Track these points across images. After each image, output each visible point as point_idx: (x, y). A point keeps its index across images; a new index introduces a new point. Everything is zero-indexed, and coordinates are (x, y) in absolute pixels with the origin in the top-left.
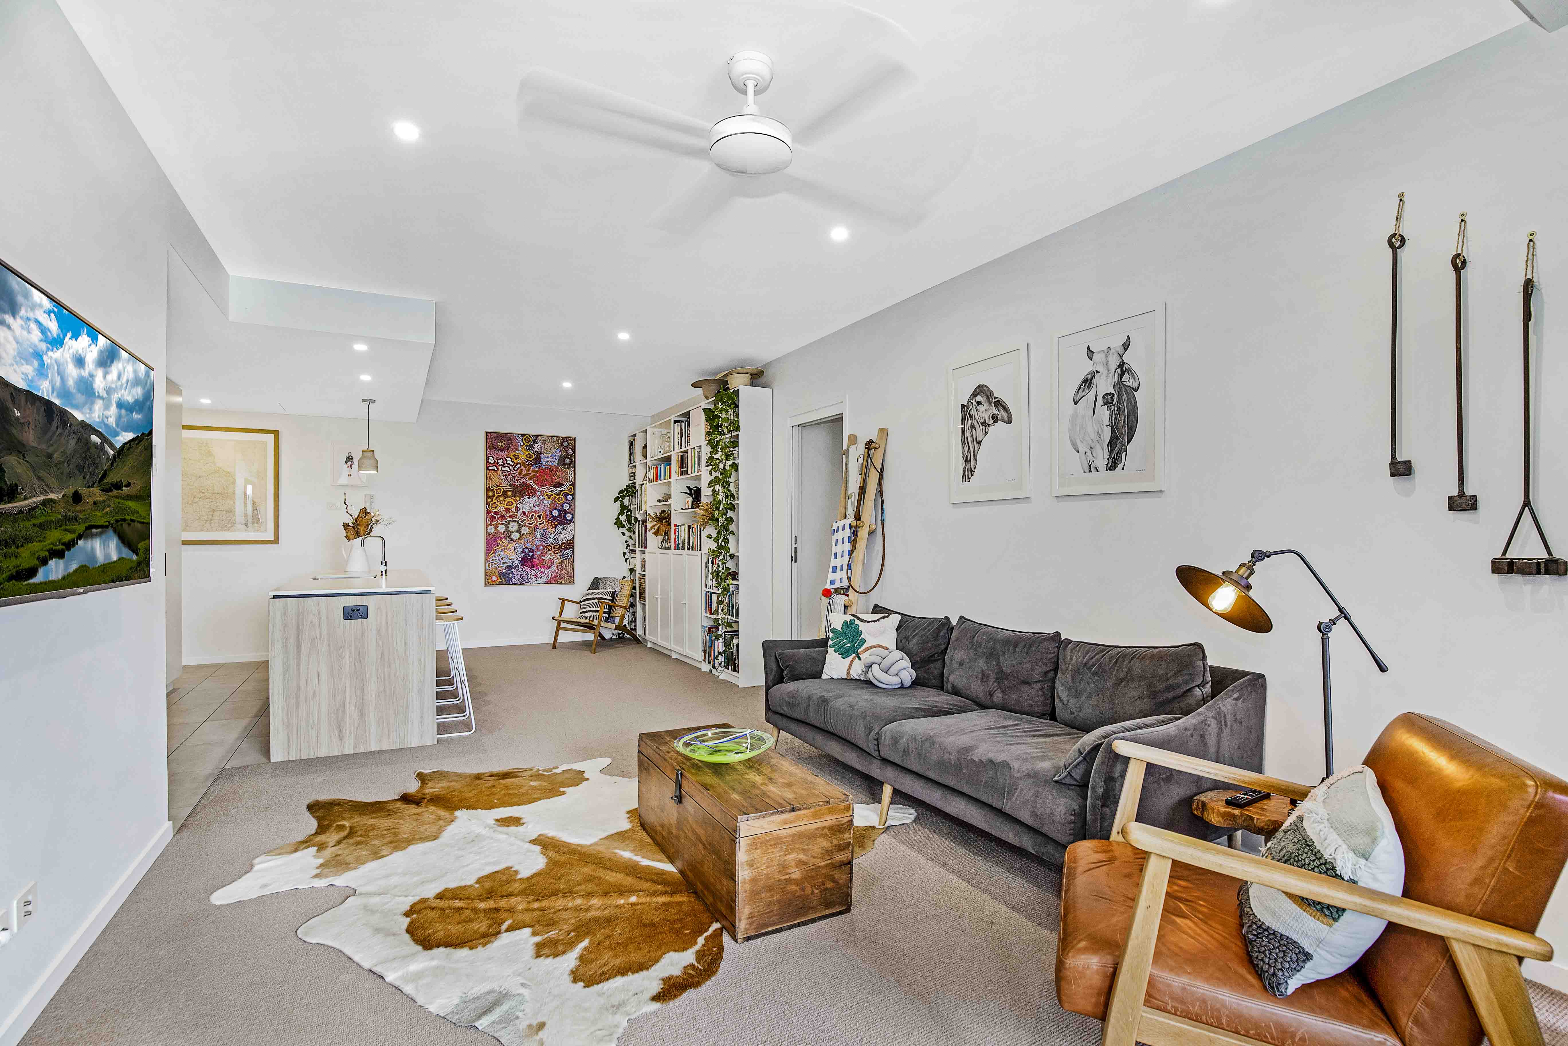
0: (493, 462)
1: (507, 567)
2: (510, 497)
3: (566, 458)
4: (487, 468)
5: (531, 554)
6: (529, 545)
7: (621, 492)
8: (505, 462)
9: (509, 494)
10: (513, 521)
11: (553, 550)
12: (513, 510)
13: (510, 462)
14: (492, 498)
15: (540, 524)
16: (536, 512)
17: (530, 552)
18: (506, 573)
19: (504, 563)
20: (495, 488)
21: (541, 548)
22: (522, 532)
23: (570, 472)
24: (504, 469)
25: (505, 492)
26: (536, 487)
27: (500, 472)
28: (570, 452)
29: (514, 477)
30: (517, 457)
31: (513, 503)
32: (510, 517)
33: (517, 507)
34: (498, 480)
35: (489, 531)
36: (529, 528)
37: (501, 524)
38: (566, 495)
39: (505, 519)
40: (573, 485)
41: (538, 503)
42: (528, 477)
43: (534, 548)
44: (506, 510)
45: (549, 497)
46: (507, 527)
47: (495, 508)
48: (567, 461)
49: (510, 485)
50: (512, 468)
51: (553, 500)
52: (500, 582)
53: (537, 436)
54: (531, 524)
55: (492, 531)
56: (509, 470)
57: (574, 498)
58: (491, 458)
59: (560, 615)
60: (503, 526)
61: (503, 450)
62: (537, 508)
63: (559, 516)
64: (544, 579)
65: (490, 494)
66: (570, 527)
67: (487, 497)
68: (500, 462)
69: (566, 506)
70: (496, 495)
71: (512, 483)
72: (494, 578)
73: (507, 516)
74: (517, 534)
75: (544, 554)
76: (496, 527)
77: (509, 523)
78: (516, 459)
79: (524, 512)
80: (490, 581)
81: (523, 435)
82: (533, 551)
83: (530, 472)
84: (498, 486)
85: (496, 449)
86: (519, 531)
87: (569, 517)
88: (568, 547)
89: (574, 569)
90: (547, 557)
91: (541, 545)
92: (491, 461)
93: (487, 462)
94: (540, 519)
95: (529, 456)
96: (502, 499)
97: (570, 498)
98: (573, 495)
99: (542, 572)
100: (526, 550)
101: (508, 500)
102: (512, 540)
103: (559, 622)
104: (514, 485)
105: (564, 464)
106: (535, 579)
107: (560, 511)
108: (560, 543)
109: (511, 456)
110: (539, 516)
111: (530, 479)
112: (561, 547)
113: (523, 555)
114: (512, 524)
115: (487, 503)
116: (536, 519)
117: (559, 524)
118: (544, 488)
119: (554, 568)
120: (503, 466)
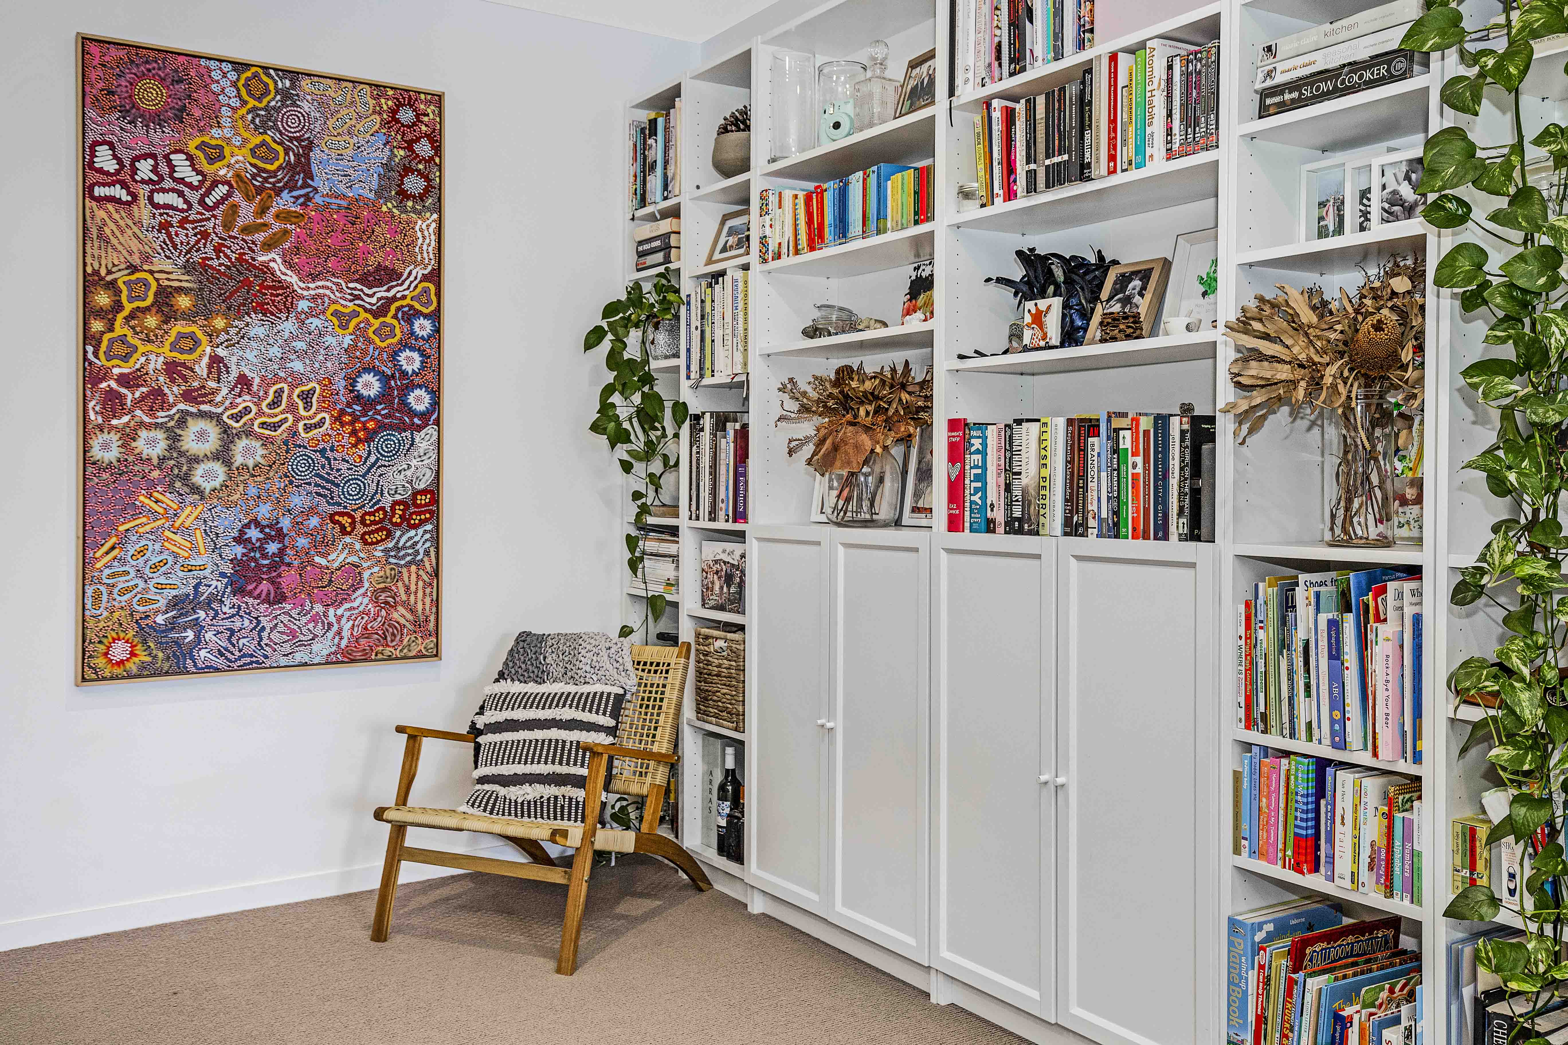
0: (111, 166)
1: (175, 603)
2: (189, 316)
3: (407, 170)
4: (88, 191)
5: (272, 548)
6: (264, 511)
7: (610, 310)
8: (164, 169)
9: (184, 302)
10: (202, 415)
11: (360, 529)
12: (202, 369)
13: (184, 170)
14: (109, 315)
15: (308, 428)
16: (296, 380)
17: (269, 538)
18: (172, 625)
19: (160, 587)
20: (122, 278)
21: (314, 521)
22: (238, 460)
23: (424, 226)
24: (159, 198)
25: (165, 295)
26: (292, 278)
27: (143, 211)
28: (424, 148)
29: (205, 235)
30: (216, 155)
31: (197, 343)
32: (188, 396)
33: (216, 361)
34: (135, 245)
35: (96, 453)
36: (266, 442)
37: (149, 427)
38: (411, 315)
39: (165, 405)
40: (435, 276)
41: (300, 345)
42: (260, 237)
43: (286, 523)
44: (172, 369)
45: (343, 320)
46: (174, 439)
47: (126, 358)
48: (414, 184)
49: (188, 268)
50: (194, 197)
51: (360, 332)
52: (143, 666)
53: (294, 75)
54: (275, 427)
55: (112, 455)
56: (182, 206)
57: (437, 330)
58: (103, 152)
59: (403, 799)
60: (160, 435)
61: (156, 119)
62: (297, 366)
63: (385, 396)
64: (322, 648)
65: (103, 299)
66: (424, 440)
67: (89, 311)
68: (145, 168)
69: (410, 361)
70: (128, 307)
71: (196, 257)
72: (119, 651)
73: (172, 392)
74: (219, 469)
75: (323, 545)
76: (128, 437)
77: (182, 423)
78: (211, 161)
79: (244, 381)
80: (101, 662)
81: (240, 66)
82: (280, 535)
83: (269, 218)
84: (133, 269)
85: (125, 112)
86: (223, 455)
87: (419, 400)
88: (416, 519)
89: (437, 603)
90: (337, 558)
91: (312, 511)
92: (105, 160)
93: (89, 165)
94: (308, 406)
95: (261, 151)
96: (151, 321)
97: (422, 326)
98: (436, 316)
99: (314, 620)
100: (254, 534)
101: (180, 327)
102: (196, 490)
103: (399, 830)
104: (204, 265)
105: (403, 194)
106: (287, 648)
107: (385, 379)
108: (387, 502)
109: (193, 151)
110: (306, 397)
111: (268, 246)
112: (388, 515)
113: (239, 550)
114: (195, 426)
115: (88, 338)
116: (292, 408)
117: (381, 426)
118: (324, 287)
119: (360, 601)
120: (155, 184)
